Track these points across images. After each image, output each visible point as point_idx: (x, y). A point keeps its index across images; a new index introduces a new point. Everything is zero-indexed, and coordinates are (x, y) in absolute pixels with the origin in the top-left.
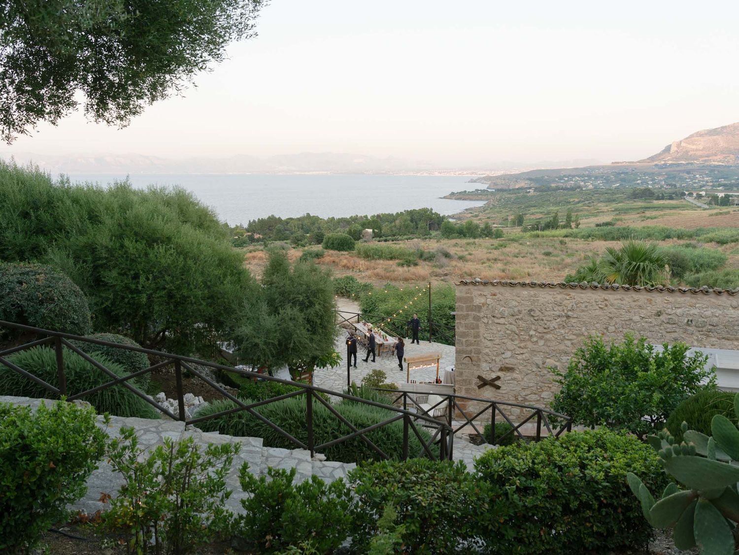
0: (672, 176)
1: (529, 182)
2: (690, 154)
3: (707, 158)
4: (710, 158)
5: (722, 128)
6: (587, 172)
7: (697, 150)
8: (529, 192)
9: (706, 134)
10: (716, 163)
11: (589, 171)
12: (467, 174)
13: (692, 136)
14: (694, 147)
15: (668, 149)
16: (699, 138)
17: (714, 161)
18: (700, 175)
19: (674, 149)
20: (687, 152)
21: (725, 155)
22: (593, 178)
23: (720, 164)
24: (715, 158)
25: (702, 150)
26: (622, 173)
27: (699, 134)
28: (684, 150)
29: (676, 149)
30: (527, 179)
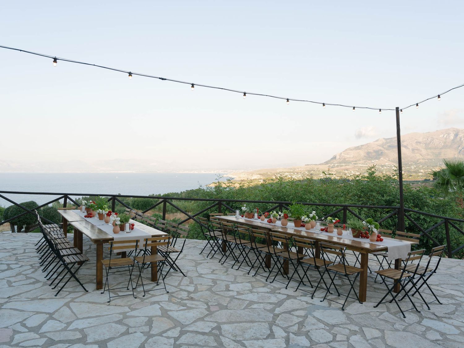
0: (339, 172)
1: (259, 176)
2: (346, 160)
3: (356, 162)
4: (357, 162)
5: (362, 146)
6: (292, 170)
7: (350, 158)
8: (261, 181)
9: (354, 149)
10: (360, 165)
11: (293, 170)
12: (222, 172)
13: (346, 150)
14: (348, 156)
15: (335, 158)
16: (350, 151)
17: (359, 164)
18: (353, 171)
19: (338, 157)
20: (345, 159)
21: (364, 161)
22: (296, 174)
23: (363, 165)
24: (360, 162)
25: (353, 158)
26: (312, 170)
27: (350, 149)
28: (343, 158)
29: (339, 157)
30: (258, 174)
